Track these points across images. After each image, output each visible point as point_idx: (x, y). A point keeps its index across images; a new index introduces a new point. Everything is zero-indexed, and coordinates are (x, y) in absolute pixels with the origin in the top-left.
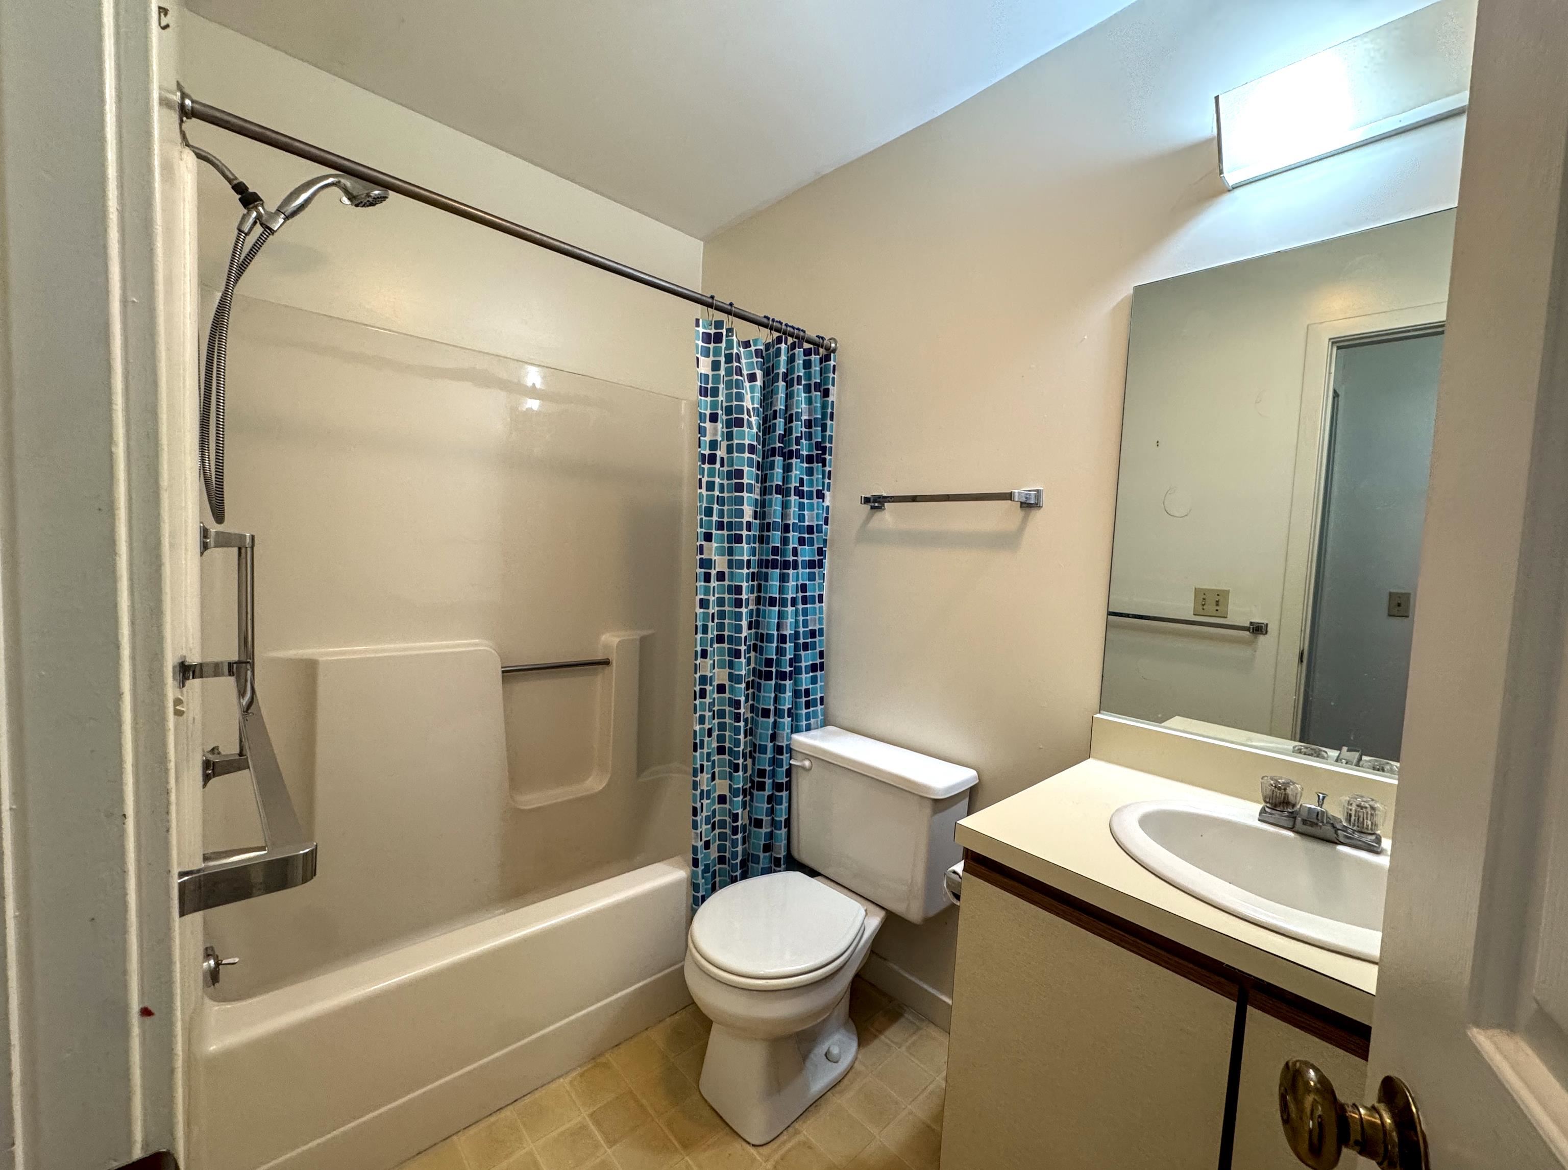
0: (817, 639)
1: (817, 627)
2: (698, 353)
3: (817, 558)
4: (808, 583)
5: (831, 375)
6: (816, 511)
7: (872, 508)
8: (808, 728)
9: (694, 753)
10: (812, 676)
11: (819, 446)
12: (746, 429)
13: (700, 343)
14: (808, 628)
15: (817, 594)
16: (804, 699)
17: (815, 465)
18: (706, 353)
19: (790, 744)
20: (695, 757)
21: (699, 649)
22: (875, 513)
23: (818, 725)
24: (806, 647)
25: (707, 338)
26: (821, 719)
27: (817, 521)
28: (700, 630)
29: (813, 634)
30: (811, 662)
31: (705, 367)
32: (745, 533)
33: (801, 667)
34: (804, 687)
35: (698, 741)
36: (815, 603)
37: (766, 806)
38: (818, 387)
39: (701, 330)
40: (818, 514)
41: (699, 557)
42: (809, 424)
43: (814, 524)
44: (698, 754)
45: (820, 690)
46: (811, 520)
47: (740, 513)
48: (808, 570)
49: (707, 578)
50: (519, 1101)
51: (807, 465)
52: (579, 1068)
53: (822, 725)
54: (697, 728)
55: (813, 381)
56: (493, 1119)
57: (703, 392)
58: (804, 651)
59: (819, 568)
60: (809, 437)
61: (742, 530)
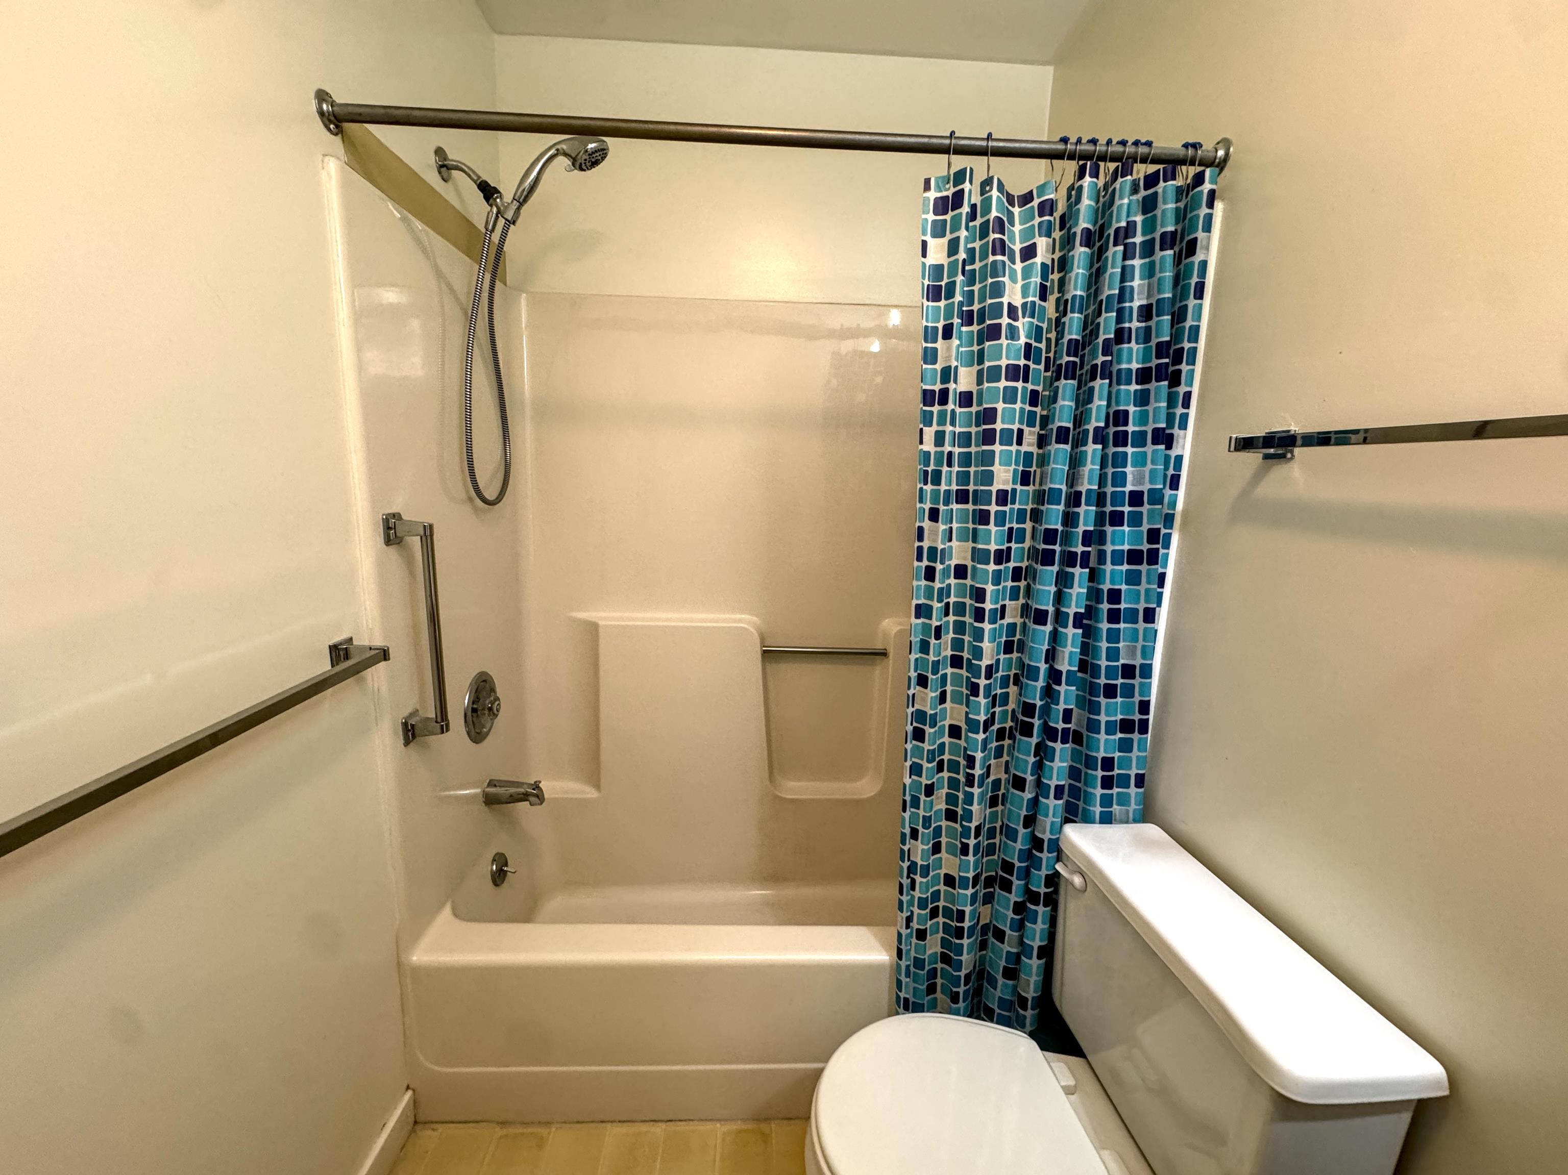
0: (1137, 682)
1: (1138, 661)
2: (924, 233)
3: (1145, 547)
4: (1124, 587)
5: (1204, 211)
6: (1149, 466)
7: (1267, 457)
8: (1107, 819)
9: (903, 814)
10: (1120, 739)
11: (1162, 349)
12: (1004, 341)
13: (931, 217)
14: (1118, 660)
15: (1141, 606)
16: (1100, 773)
17: (1153, 386)
18: (939, 230)
19: (1058, 839)
20: (903, 819)
21: (913, 675)
22: (1274, 465)
23: (1128, 818)
24: (1110, 691)
25: (942, 206)
26: (1135, 810)
27: (1151, 482)
28: (916, 647)
29: (1128, 671)
30: (1120, 717)
31: (937, 253)
32: (993, 508)
33: (1099, 721)
34: (1101, 754)
35: (908, 798)
36: (1136, 622)
37: (1010, 914)
38: (1168, 240)
39: (933, 195)
40: (1152, 472)
41: (917, 544)
42: (1146, 313)
43: (1145, 487)
44: (907, 815)
45: (1137, 764)
46: (1139, 480)
47: (988, 478)
48: (1125, 567)
49: (930, 574)
50: (673, 1123)
51: (1139, 387)
52: (739, 1122)
53: (1138, 817)
54: (907, 781)
55: (1160, 230)
56: (644, 1127)
57: (934, 293)
58: (1106, 696)
59: (1149, 563)
60: (1147, 335)
61: (990, 504)
